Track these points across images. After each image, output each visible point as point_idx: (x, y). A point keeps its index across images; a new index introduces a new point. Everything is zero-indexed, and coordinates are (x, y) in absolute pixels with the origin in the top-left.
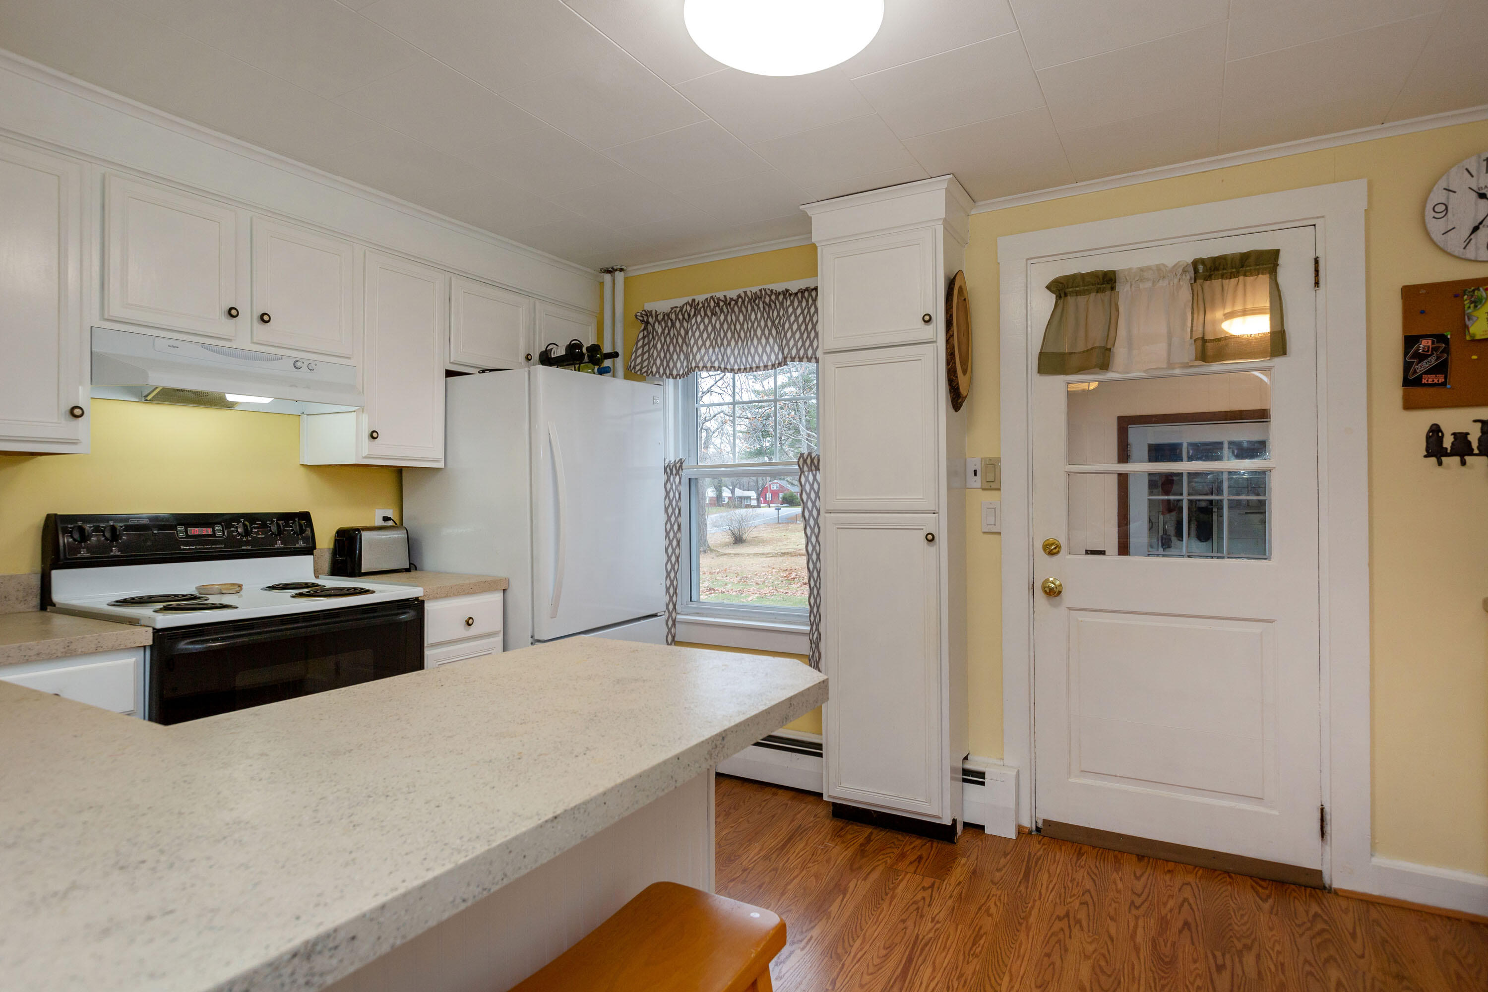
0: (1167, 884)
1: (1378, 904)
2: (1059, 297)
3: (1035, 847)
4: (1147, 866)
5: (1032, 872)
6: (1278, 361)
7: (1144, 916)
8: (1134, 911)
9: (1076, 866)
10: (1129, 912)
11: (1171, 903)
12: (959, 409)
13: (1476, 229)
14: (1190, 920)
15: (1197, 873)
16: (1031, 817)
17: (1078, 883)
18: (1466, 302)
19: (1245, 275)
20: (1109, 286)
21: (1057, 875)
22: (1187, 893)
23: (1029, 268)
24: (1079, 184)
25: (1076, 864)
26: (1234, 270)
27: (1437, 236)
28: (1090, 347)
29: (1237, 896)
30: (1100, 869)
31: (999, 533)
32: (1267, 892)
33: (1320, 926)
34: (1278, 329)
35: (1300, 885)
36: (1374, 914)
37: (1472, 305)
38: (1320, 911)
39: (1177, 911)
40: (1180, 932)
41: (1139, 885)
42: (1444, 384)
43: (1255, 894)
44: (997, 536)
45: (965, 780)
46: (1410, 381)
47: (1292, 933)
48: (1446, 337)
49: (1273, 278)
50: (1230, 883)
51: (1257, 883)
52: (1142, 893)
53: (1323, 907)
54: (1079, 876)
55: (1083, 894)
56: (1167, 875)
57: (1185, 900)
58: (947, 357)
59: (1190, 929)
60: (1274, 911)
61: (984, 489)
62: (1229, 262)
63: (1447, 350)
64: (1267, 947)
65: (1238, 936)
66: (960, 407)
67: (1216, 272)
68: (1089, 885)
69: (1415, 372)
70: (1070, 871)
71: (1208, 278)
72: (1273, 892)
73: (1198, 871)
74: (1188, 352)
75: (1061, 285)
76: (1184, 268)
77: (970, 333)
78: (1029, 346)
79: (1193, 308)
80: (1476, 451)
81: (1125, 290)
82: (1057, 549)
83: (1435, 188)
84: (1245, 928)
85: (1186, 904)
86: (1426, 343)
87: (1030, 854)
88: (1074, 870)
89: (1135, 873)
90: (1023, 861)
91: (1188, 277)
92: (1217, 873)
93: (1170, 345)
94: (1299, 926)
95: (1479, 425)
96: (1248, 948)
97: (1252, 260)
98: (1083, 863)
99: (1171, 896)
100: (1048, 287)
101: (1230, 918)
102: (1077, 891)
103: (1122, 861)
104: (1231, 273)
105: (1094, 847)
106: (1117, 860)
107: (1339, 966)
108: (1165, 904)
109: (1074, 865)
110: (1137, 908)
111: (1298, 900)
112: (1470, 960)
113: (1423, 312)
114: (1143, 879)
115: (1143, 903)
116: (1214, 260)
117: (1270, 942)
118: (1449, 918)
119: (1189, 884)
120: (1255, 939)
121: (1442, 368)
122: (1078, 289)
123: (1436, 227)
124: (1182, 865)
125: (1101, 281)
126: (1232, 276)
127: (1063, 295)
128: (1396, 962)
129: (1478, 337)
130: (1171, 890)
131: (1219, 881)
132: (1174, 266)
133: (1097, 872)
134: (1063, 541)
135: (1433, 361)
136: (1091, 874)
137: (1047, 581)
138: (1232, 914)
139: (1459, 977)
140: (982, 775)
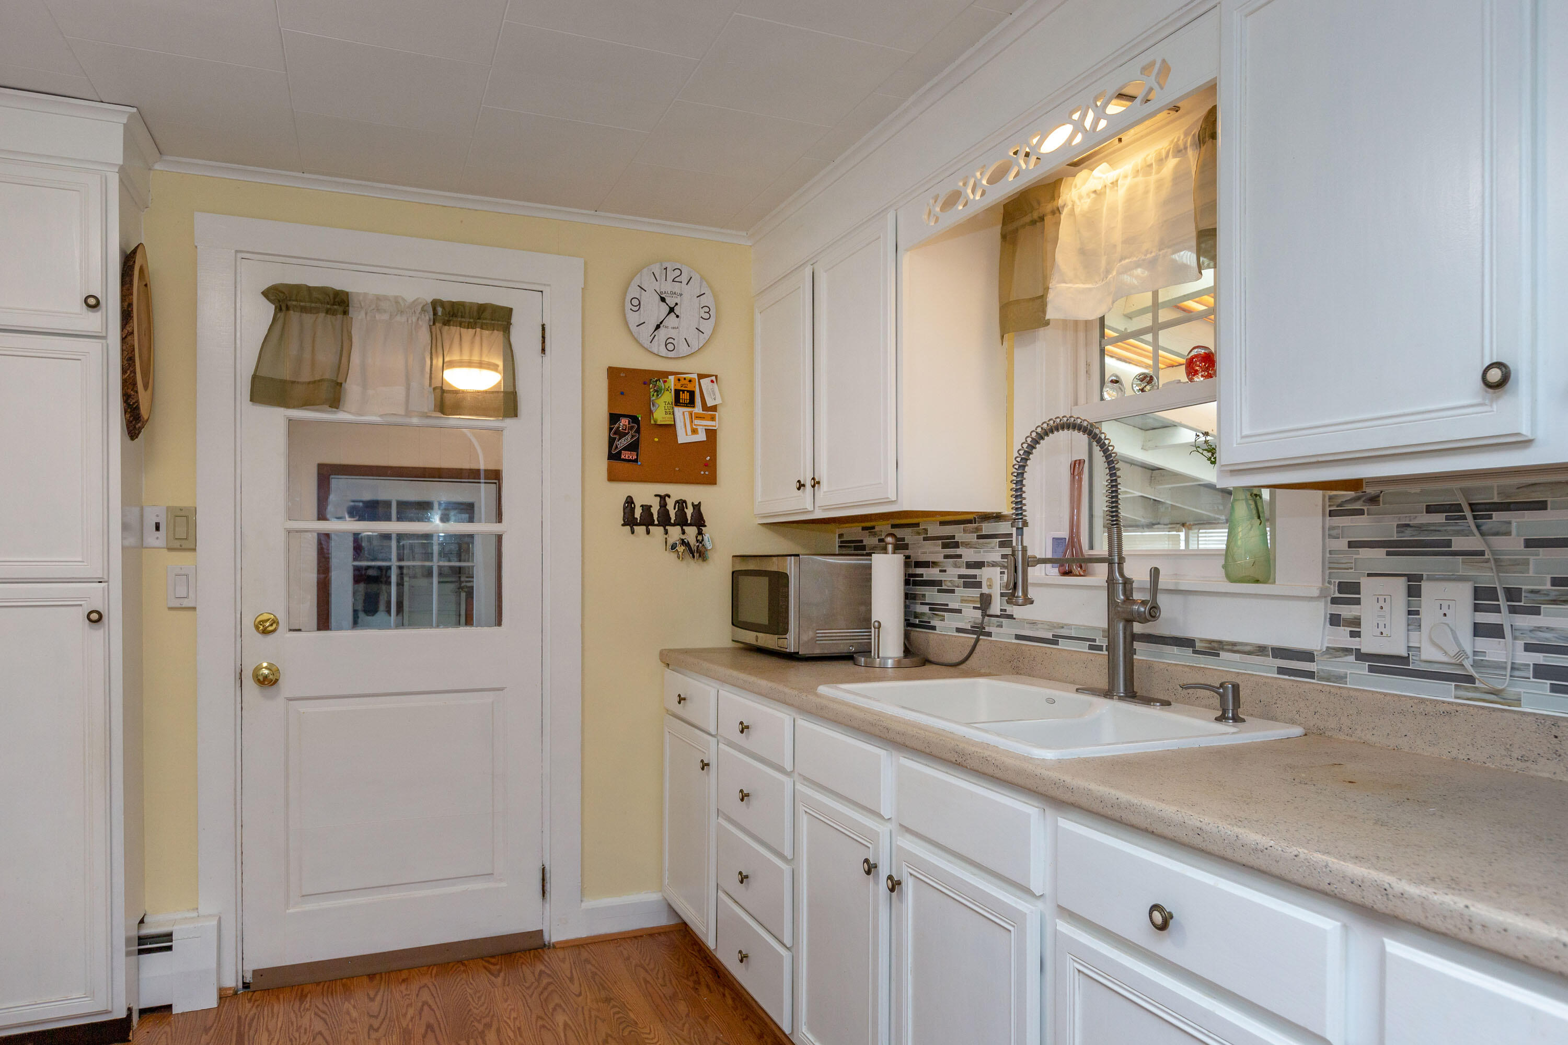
0: (404, 994)
1: (587, 944)
2: (279, 309)
3: (247, 1008)
4: (381, 983)
5: (246, 1037)
6: (509, 423)
7: (385, 1036)
8: (374, 1035)
9: (300, 1011)
10: (369, 1038)
11: (411, 1012)
12: (137, 437)
13: (658, 327)
14: (432, 1021)
15: (431, 972)
16: (237, 972)
17: (306, 1030)
18: (651, 390)
19: (482, 328)
20: (341, 309)
21: (278, 1030)
22: (425, 996)
23: (238, 263)
24: (305, 175)
25: (300, 1009)
26: (472, 320)
27: (633, 327)
28: (317, 378)
29: (472, 981)
30: (328, 1005)
31: (194, 609)
32: (498, 967)
33: (545, 981)
34: (510, 389)
35: (525, 951)
36: (585, 954)
37: (655, 394)
38: (543, 968)
39: (417, 1018)
40: (424, 1037)
41: (374, 1007)
42: (636, 461)
43: (487, 973)
44: (190, 613)
45: (141, 952)
46: (614, 456)
47: (524, 996)
48: (638, 418)
49: (507, 336)
50: (464, 971)
51: (488, 962)
52: (379, 1013)
53: (546, 963)
54: (305, 1022)
55: (314, 1039)
56: (403, 985)
57: (425, 1003)
58: (123, 362)
59: (433, 1031)
60: (507, 983)
61: (170, 549)
62: (467, 311)
63: (638, 431)
64: (505, 1018)
65: (478, 1018)
66: (138, 434)
67: (455, 319)
68: (319, 1026)
69: (617, 447)
70: (294, 1019)
71: (446, 323)
72: (503, 966)
73: (432, 970)
74: (428, 403)
75: (282, 295)
76: (424, 306)
77: (152, 331)
78: (238, 366)
79: (431, 353)
80: (656, 522)
81: (360, 318)
82: (274, 626)
83: (632, 283)
84: (483, 1009)
85: (426, 1007)
86: (624, 422)
87: (239, 1018)
88: (299, 1016)
89: (368, 995)
90: (232, 1030)
91: (427, 318)
92: (451, 965)
93: (408, 389)
94: (528, 988)
95: (658, 499)
96: (488, 1026)
97: (487, 314)
98: (307, 1006)
99: (410, 1005)
100: (266, 294)
101: (469, 1005)
102: (306, 1039)
103: (352, 988)
104: (469, 323)
105: (318, 984)
106: (346, 988)
107: (564, 1010)
108: (405, 1015)
109: (297, 1011)
110: (377, 1030)
111: (525, 964)
112: (652, 966)
113: (622, 393)
114: (379, 998)
115: (381, 1024)
116: (453, 304)
117: (506, 1012)
118: (635, 937)
119: (425, 986)
120: (493, 1015)
121: (633, 446)
122: (302, 304)
123: (633, 318)
124: (416, 969)
125: (332, 300)
126: (470, 326)
127: (284, 308)
128: (604, 988)
129: (658, 423)
130: (409, 999)
131: (454, 972)
132: (414, 301)
133: (325, 1009)
134: (281, 616)
135: (629, 439)
136: (321, 1014)
137: (258, 668)
138: (471, 1000)
139: (646, 982)
140: (169, 936)
